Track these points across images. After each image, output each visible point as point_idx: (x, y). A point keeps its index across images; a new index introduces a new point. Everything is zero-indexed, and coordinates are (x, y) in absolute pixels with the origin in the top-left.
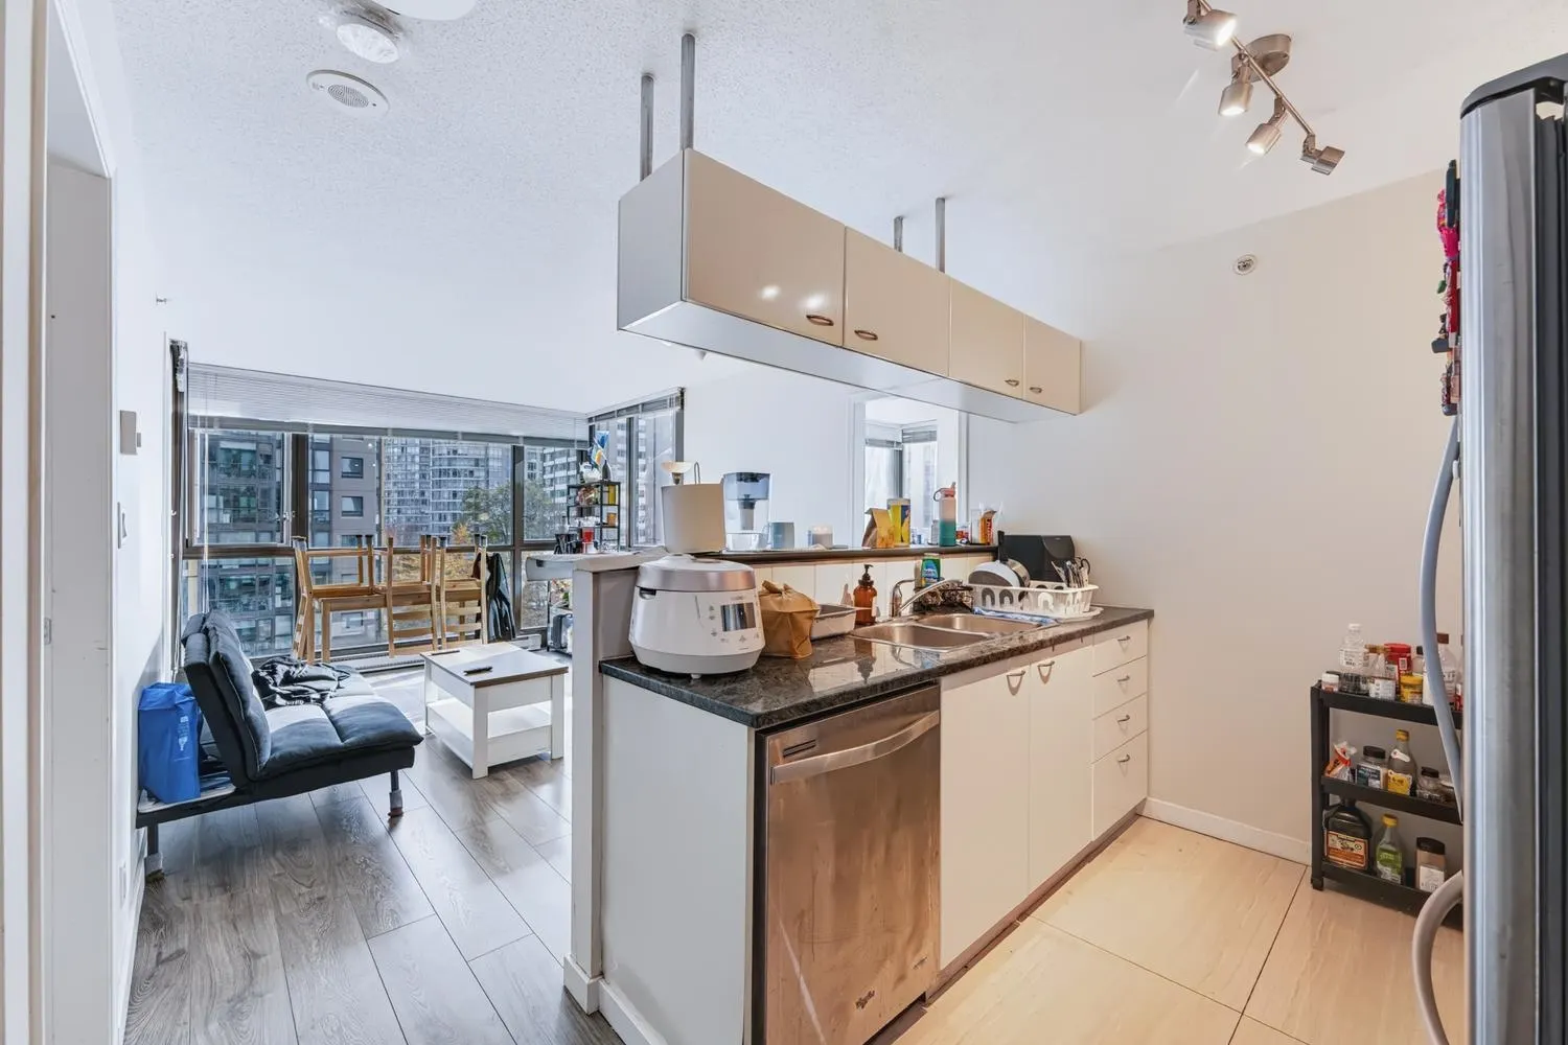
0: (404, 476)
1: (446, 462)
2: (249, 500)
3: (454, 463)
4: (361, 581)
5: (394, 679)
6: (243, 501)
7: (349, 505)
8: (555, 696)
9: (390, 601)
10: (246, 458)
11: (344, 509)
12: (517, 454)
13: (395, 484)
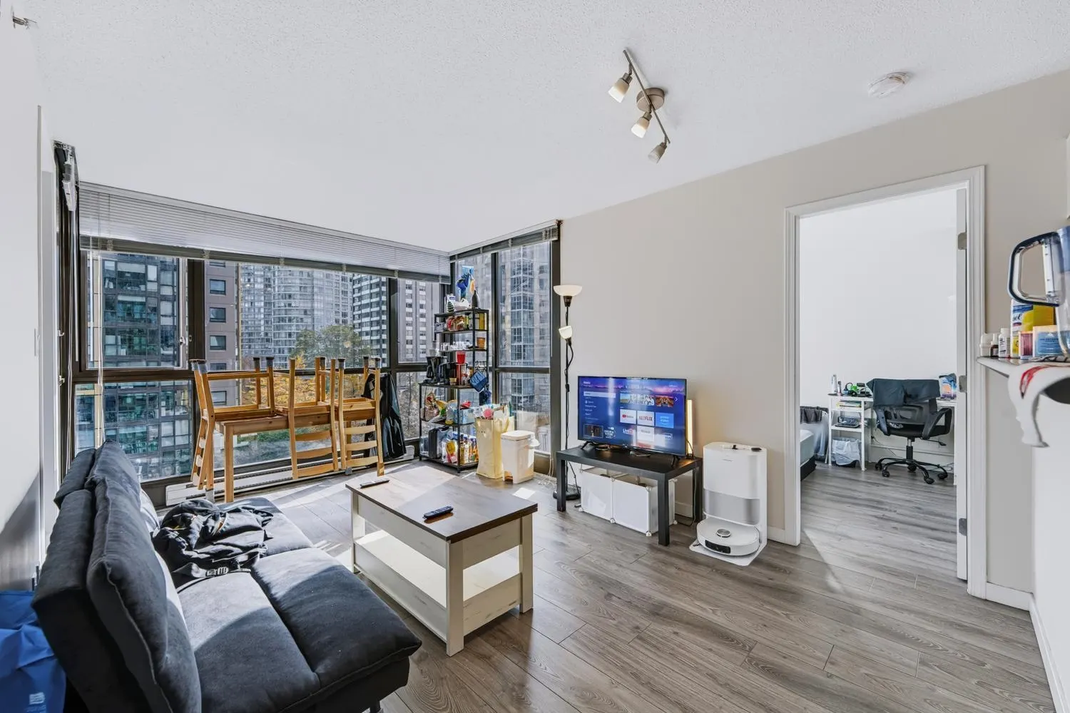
0: (253, 323)
1: (283, 312)
2: (140, 339)
3: (288, 313)
4: (259, 402)
5: (290, 496)
6: (136, 340)
7: (214, 342)
8: (524, 539)
9: (292, 422)
10: (137, 309)
11: (212, 345)
12: (392, 287)
13: (247, 328)
